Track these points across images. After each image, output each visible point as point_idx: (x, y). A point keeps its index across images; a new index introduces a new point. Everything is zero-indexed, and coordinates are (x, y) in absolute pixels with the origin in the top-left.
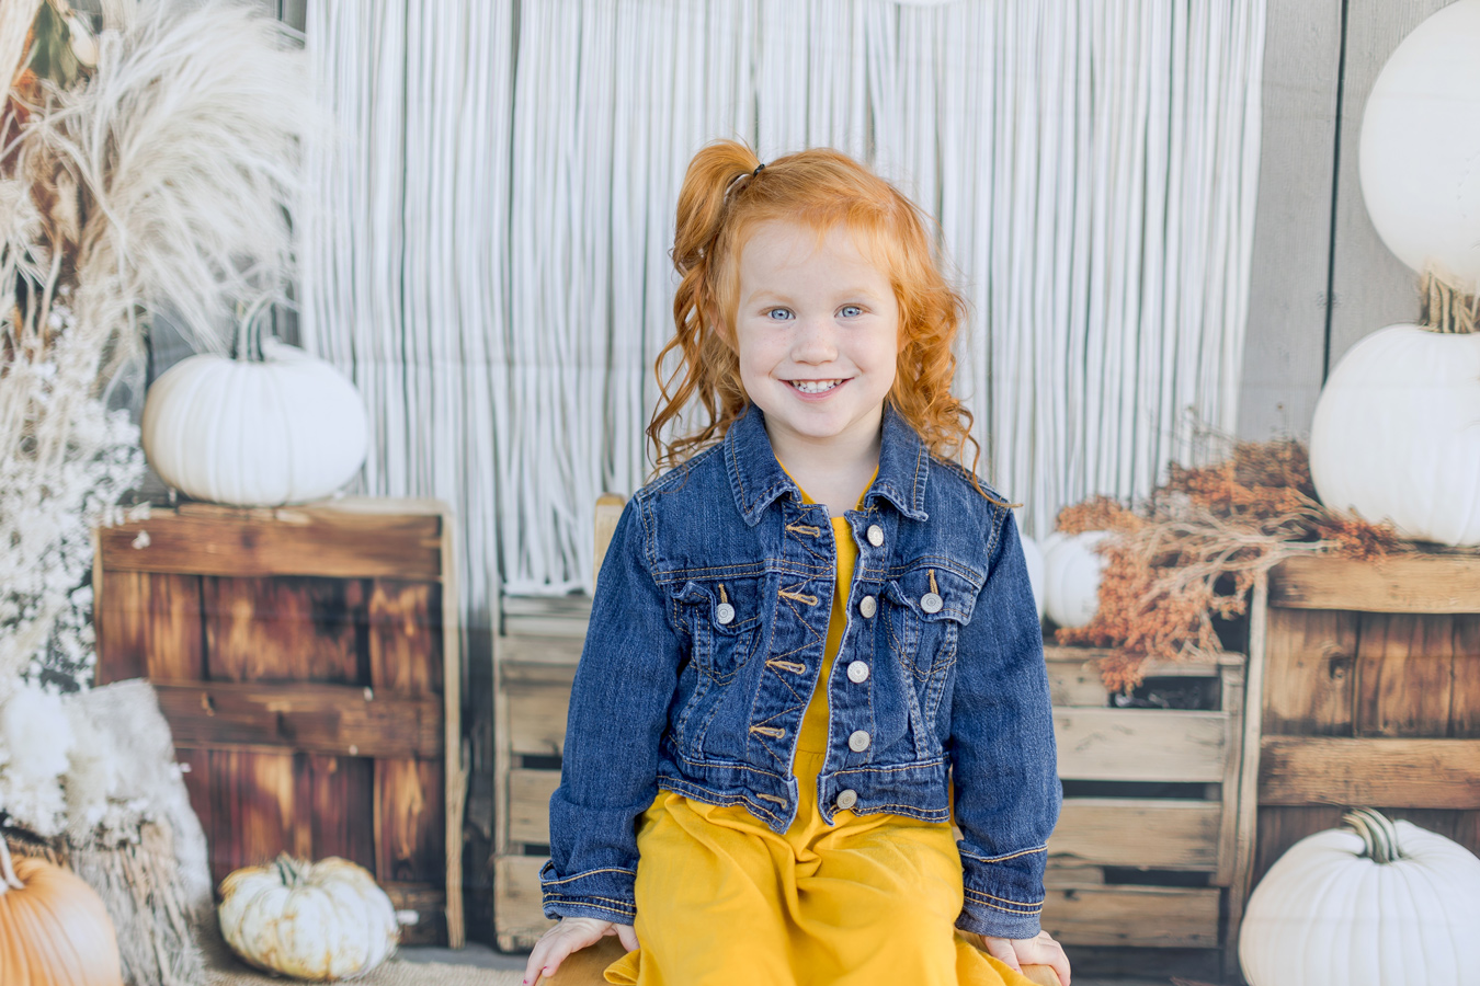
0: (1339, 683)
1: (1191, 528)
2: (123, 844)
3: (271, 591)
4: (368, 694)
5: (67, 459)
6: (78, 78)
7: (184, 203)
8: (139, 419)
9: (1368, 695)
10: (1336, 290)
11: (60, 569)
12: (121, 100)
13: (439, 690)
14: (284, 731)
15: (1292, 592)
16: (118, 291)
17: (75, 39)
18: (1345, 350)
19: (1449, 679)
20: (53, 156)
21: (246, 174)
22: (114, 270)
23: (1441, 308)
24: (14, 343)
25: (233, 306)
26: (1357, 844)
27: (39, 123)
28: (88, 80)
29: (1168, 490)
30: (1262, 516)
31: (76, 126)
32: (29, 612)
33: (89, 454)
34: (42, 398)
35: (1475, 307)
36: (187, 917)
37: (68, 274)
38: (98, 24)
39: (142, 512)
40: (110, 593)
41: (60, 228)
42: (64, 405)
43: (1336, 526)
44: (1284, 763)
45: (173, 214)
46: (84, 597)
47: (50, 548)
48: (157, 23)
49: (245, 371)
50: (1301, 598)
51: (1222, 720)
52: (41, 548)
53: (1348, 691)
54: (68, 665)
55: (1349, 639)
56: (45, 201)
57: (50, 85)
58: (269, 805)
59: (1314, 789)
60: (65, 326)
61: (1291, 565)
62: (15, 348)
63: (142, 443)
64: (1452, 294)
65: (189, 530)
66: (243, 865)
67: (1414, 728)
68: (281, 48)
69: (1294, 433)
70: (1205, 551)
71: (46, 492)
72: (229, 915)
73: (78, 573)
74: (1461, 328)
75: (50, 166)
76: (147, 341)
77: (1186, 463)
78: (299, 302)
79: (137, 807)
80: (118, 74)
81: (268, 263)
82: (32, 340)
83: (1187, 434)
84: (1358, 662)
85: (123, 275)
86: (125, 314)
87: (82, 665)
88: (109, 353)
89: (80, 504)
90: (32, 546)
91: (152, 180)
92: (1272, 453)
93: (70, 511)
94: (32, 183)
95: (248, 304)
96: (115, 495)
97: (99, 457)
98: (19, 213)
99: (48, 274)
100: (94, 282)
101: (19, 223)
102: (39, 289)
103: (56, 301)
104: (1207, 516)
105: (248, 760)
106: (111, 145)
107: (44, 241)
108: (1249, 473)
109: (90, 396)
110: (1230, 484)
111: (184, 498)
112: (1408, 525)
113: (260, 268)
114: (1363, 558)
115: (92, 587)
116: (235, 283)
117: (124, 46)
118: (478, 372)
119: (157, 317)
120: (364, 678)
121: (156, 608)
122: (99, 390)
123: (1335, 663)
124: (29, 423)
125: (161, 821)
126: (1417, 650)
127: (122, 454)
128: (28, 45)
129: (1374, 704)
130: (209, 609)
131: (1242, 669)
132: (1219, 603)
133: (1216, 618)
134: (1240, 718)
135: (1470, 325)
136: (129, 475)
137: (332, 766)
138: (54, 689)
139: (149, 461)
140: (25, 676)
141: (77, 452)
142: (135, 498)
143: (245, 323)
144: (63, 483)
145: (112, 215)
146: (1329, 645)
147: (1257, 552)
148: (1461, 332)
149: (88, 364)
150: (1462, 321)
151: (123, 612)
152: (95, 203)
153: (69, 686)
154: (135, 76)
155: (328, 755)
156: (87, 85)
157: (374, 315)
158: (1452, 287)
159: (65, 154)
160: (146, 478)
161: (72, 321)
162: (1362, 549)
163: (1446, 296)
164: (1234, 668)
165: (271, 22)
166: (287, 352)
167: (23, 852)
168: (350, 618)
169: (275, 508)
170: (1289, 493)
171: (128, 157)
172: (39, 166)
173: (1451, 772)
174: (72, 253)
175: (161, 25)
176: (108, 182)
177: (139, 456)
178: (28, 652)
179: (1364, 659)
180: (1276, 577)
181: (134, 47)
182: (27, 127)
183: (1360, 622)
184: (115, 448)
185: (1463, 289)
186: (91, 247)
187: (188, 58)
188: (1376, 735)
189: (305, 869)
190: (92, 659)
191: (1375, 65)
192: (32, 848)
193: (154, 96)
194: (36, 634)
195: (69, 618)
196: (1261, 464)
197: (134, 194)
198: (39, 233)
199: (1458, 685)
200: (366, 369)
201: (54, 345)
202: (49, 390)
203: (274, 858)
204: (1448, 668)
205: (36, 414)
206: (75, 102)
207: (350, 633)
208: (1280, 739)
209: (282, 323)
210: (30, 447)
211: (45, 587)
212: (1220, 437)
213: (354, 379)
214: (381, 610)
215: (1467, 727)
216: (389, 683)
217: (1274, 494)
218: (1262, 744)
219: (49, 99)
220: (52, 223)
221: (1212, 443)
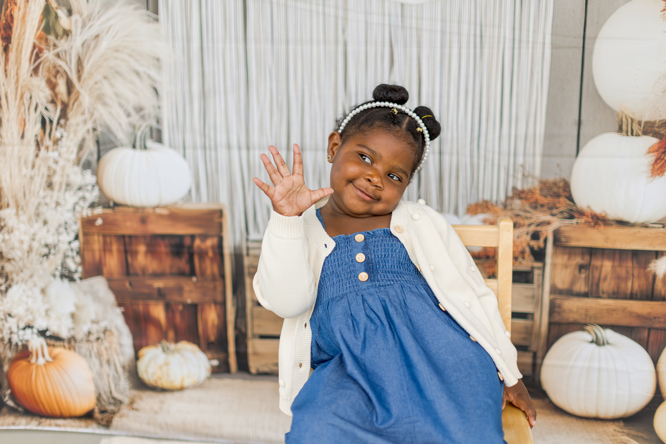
0: (583, 276)
1: (522, 213)
2: (98, 339)
3: (153, 241)
4: (194, 279)
5: (66, 190)
6: (63, 35)
7: (112, 86)
8: (95, 173)
9: (595, 281)
10: (583, 118)
11: (65, 234)
12: (83, 44)
13: (223, 276)
14: (161, 295)
15: (563, 239)
16: (85, 122)
17: (60, 19)
18: (586, 143)
19: (631, 277)
20: (55, 67)
21: (138, 74)
22: (83, 113)
23: (627, 126)
24: (40, 144)
25: (134, 127)
26: (589, 337)
27: (48, 54)
28: (68, 36)
29: (512, 198)
30: (551, 208)
31: (64, 55)
32: (53, 251)
33: (76, 187)
34: (54, 166)
35: (642, 125)
36: (124, 367)
37: (64, 115)
38: (70, 12)
39: (99, 210)
40: (86, 243)
41: (59, 97)
42: (63, 168)
43: (581, 213)
44: (560, 307)
45: (107, 90)
46: (76, 245)
47: (60, 226)
48: (96, 12)
49: (139, 154)
50: (567, 242)
51: (533, 288)
52: (56, 226)
53: (587, 279)
54: (70, 272)
55: (587, 258)
56: (53, 86)
57: (51, 38)
58: (156, 323)
59: (572, 317)
60: (62, 137)
61: (563, 229)
62: (40, 145)
63: (98, 183)
64: (632, 120)
65: (119, 217)
66: (147, 345)
67: (616, 295)
68: (149, 22)
69: (565, 176)
70: (527, 222)
71: (58, 204)
72: (142, 365)
73: (73, 236)
74: (636, 134)
75: (53, 71)
76: (98, 142)
77: (519, 187)
78: (161, 124)
79: (103, 324)
80: (81, 33)
81: (149, 110)
82: (48, 142)
83: (520, 175)
84: (591, 268)
85: (87, 115)
86: (88, 131)
87: (76, 271)
88: (81, 147)
89: (72, 208)
90: (53, 226)
91: (98, 77)
92: (555, 184)
93: (68, 211)
94: (46, 78)
95: (140, 127)
96: (87, 204)
97: (80, 189)
98: (41, 90)
99: (55, 116)
100: (74, 118)
101: (42, 95)
102: (51, 122)
103: (58, 126)
104: (528, 208)
105: (147, 306)
106: (80, 62)
107: (53, 102)
108: (545, 192)
109: (74, 164)
110: (538, 195)
111: (116, 205)
112: (613, 213)
113: (146, 112)
114: (594, 227)
115: (79, 240)
116: (135, 118)
117: (82, 22)
118: (235, 153)
119: (102, 133)
120: (192, 273)
121: (106, 249)
122: (78, 162)
123: (581, 267)
124: (49, 176)
125: (114, 330)
126: (617, 263)
127: (90, 188)
128: (41, 21)
129: (598, 285)
130: (128, 248)
131: (542, 268)
132: (534, 243)
133: (532, 249)
134: (541, 288)
135: (640, 133)
136: (93, 195)
137: (181, 308)
138: (66, 281)
139: (101, 190)
140: (54, 276)
141: (70, 187)
142: (96, 204)
143: (139, 134)
144: (65, 200)
145: (82, 91)
146: (578, 260)
147: (548, 223)
148: (636, 136)
149: (72, 152)
150: (637, 131)
151: (93, 251)
152: (74, 86)
153: (72, 279)
154: (89, 33)
155: (178, 303)
156: (67, 38)
157: (193, 131)
158: (632, 117)
159: (60, 66)
160: (100, 197)
161: (65, 134)
162: (593, 223)
163: (630, 121)
164: (539, 268)
165: (144, 11)
166: (156, 145)
167: (54, 346)
168: (186, 250)
169: (155, 208)
170: (562, 200)
171: (87, 67)
172: (49, 71)
173: (631, 313)
174: (65, 107)
175: (98, 13)
176: (79, 78)
177: (97, 188)
178: (53, 267)
179: (594, 266)
180: (557, 234)
181: (87, 22)
182: (43, 55)
183: (592, 252)
184: (86, 186)
185: (637, 118)
186: (73, 104)
187: (110, 27)
188: (599, 297)
189: (172, 346)
190: (80, 269)
191: (599, 26)
192: (58, 343)
193: (97, 42)
194: (56, 260)
195: (70, 253)
196: (550, 189)
197: (91, 83)
198: (50, 99)
199: (635, 279)
200: (189, 152)
201: (57, 144)
202: (56, 162)
203: (159, 341)
204: (631, 272)
205: (51, 172)
206: (63, 44)
207: (186, 257)
208: (558, 296)
209: (155, 134)
210: (50, 185)
211: (59, 241)
212: (533, 177)
213: (184, 156)
214: (199, 247)
215: (639, 296)
216: (203, 274)
217: (556, 200)
218: (551, 299)
219: (51, 44)
220: (56, 94)
221: (530, 179)
